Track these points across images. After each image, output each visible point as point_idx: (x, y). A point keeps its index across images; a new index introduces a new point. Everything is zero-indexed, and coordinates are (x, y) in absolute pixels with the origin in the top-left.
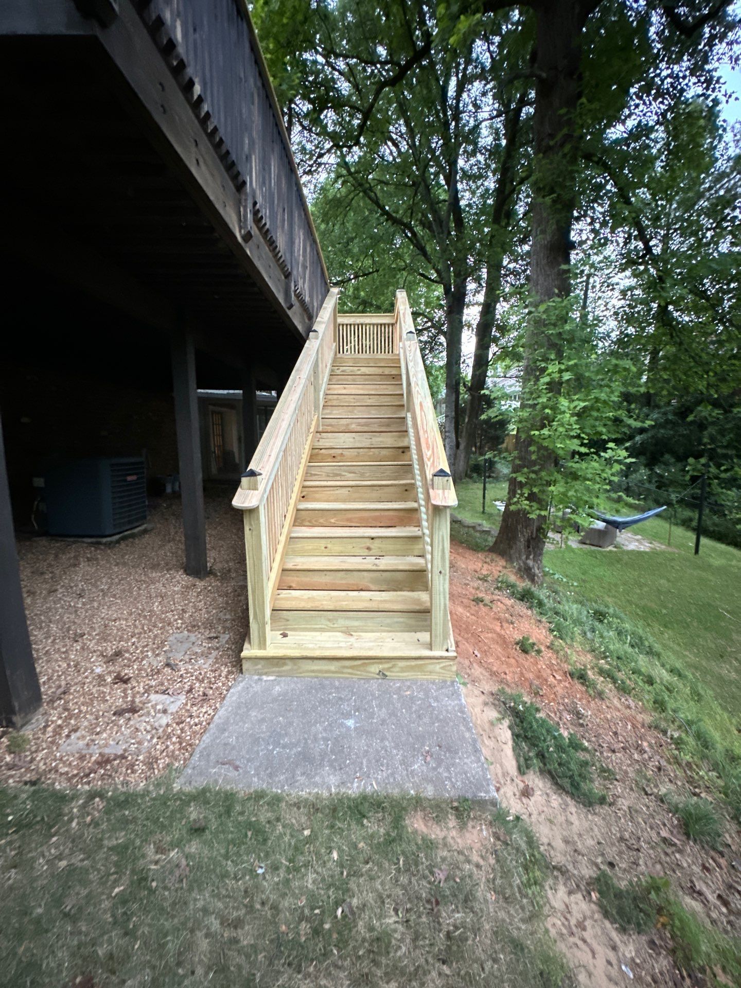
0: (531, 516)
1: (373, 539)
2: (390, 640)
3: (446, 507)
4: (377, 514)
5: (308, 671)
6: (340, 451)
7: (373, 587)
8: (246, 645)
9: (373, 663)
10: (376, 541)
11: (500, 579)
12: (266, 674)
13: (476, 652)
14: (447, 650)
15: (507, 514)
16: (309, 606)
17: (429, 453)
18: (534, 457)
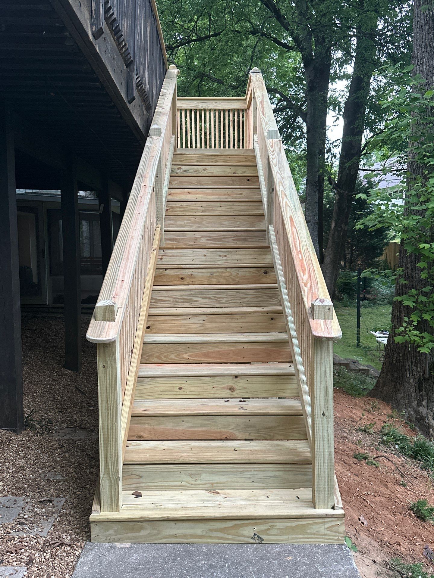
0: (422, 350)
1: (236, 377)
2: (264, 498)
3: (328, 339)
4: (240, 347)
5: (170, 536)
6: (188, 272)
7: (239, 435)
8: (95, 507)
9: (247, 525)
10: (240, 380)
11: (386, 431)
12: (119, 541)
13: (362, 519)
14: (333, 508)
15: (391, 347)
16: (166, 458)
17: (306, 277)
18: (423, 276)
